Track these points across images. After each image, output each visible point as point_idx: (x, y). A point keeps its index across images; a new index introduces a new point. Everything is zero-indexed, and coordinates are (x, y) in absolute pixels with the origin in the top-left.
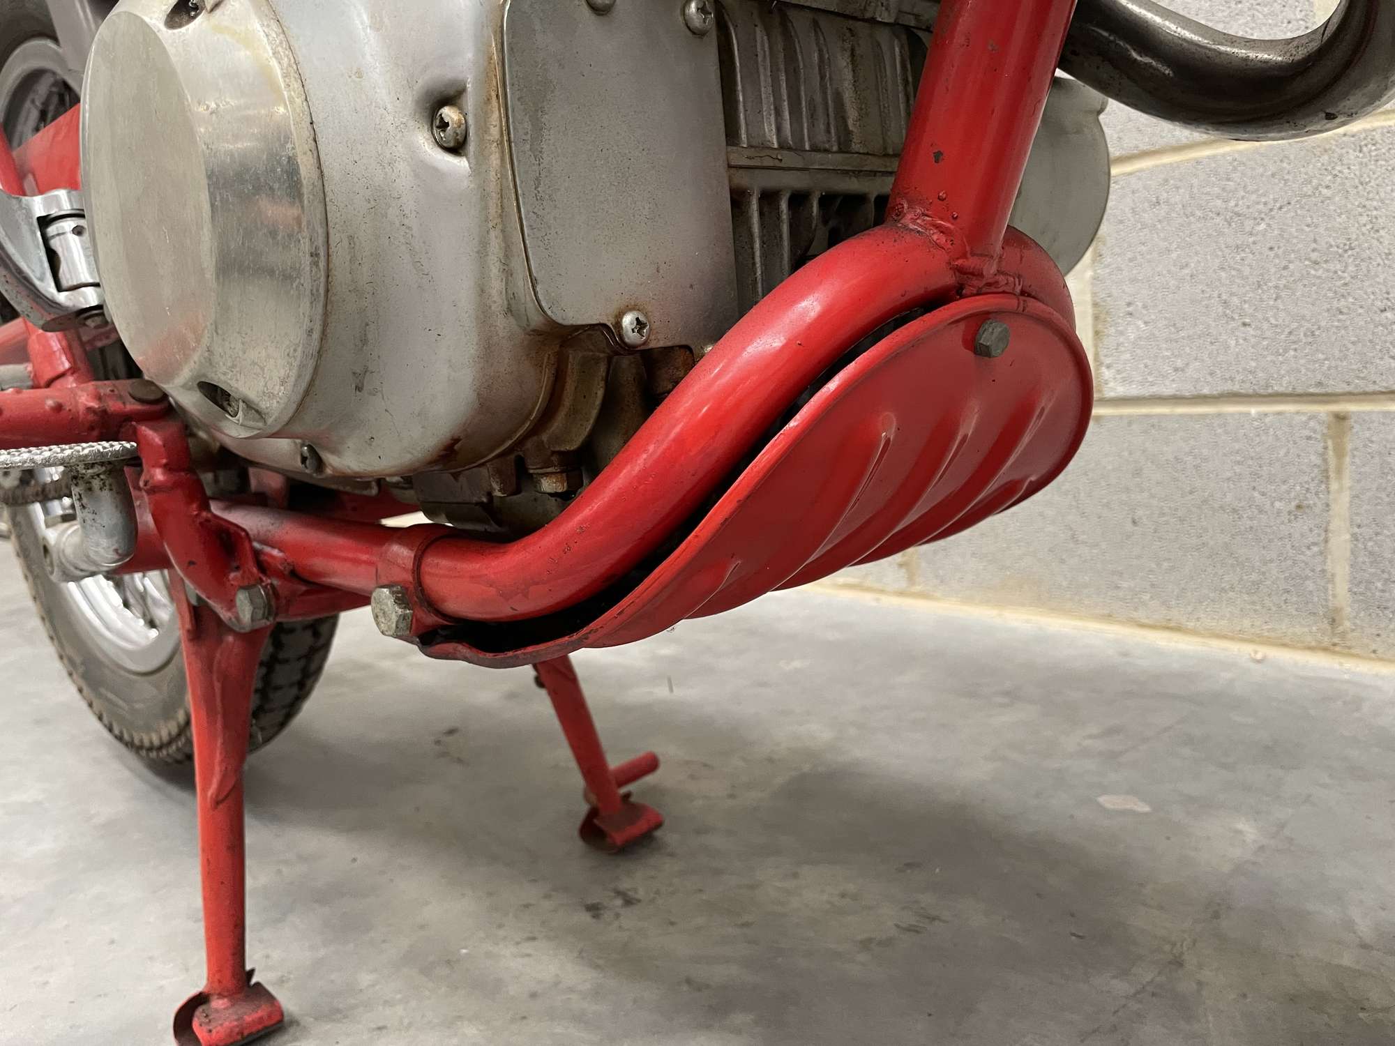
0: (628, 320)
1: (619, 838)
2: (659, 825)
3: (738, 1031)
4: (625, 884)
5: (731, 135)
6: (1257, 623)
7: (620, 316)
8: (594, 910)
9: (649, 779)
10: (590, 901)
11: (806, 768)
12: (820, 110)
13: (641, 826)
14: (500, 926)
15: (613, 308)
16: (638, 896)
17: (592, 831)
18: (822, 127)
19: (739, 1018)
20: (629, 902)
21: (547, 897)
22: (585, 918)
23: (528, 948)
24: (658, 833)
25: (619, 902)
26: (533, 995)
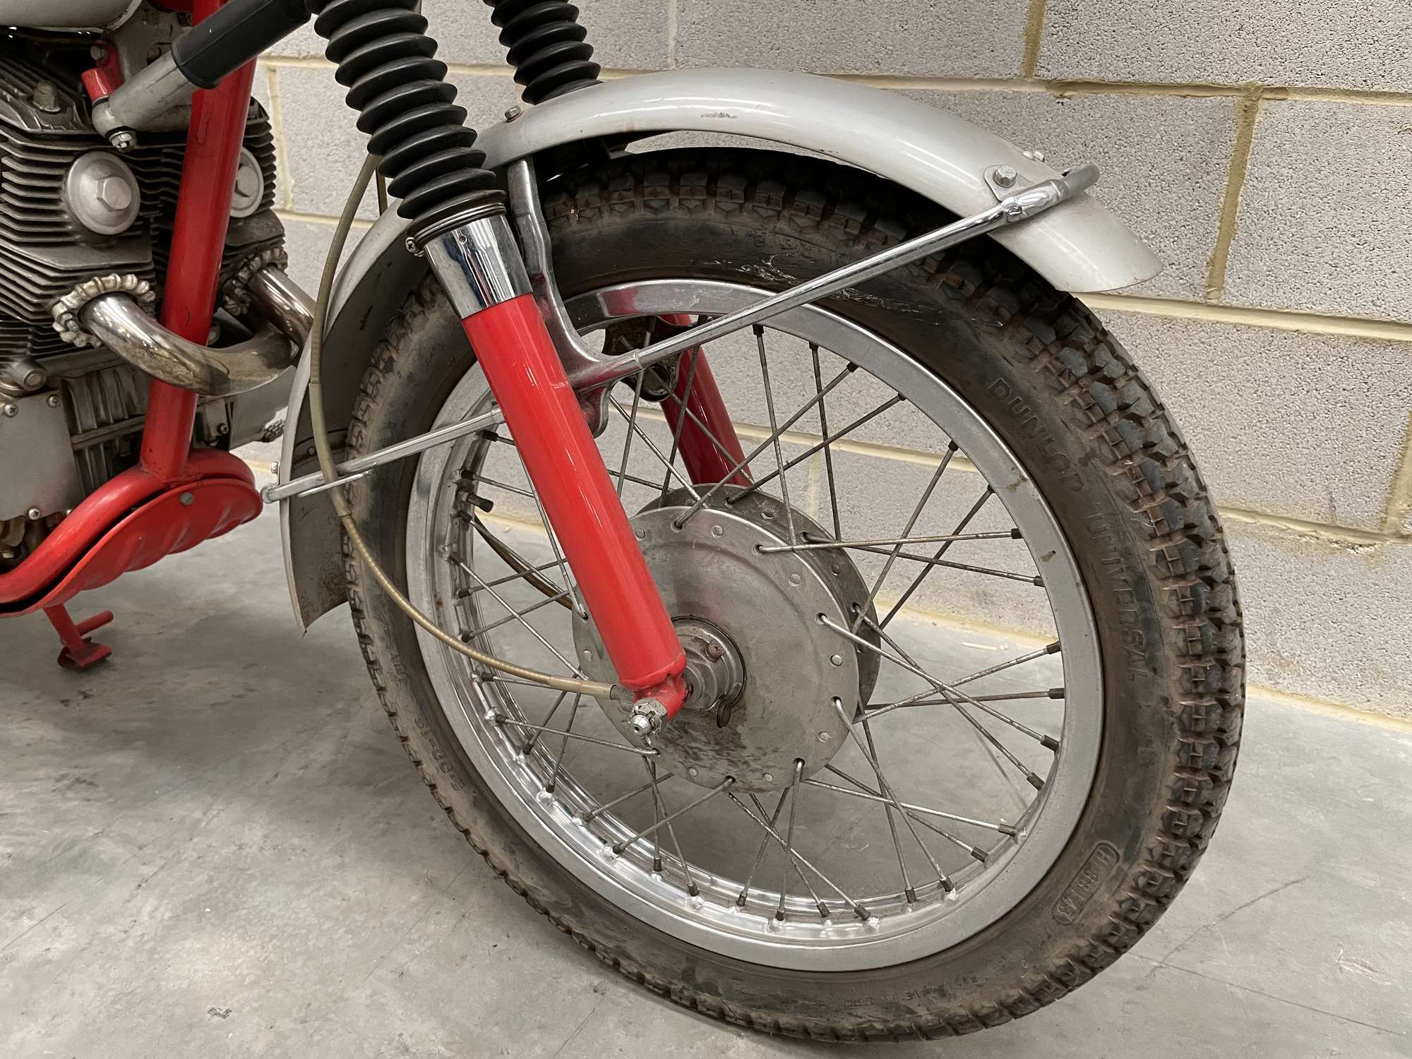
0: (31, 512)
1: (82, 664)
2: (109, 654)
3: (137, 749)
4: (85, 688)
5: (73, 431)
6: (511, 509)
7: (28, 511)
8: (66, 702)
9: (108, 625)
10: (62, 699)
11: (211, 613)
12: (119, 402)
13: (97, 656)
14: (9, 715)
15: (25, 510)
16: (92, 693)
17: (65, 660)
18: (120, 409)
19: (138, 743)
20: (86, 696)
21: (37, 697)
22: (62, 706)
23: (26, 724)
24: (108, 659)
25: (81, 697)
26: (29, 745)
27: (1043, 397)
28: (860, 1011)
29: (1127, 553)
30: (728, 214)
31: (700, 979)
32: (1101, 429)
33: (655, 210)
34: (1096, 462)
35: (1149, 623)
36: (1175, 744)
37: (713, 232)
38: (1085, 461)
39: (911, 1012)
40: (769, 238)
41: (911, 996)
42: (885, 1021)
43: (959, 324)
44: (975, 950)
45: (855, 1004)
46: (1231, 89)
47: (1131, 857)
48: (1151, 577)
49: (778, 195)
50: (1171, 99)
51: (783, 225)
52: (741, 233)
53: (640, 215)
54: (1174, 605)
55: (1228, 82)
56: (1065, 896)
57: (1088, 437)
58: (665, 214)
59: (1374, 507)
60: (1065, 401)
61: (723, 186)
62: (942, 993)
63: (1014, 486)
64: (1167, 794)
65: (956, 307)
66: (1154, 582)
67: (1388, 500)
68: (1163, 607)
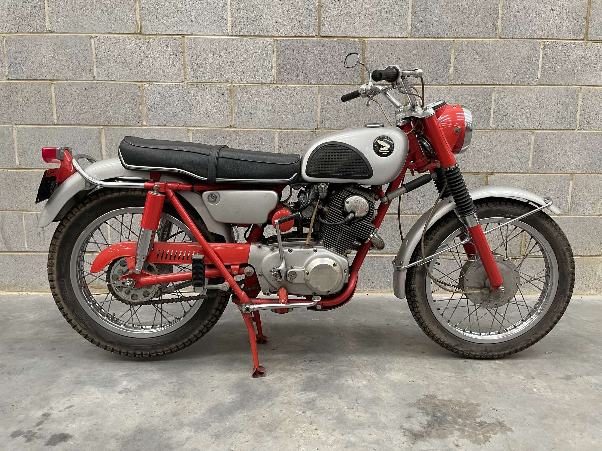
27: (550, 229)
28: (521, 344)
29: (562, 249)
30: (503, 207)
31: (488, 350)
32: (558, 232)
33: (490, 207)
34: (558, 237)
35: (566, 259)
36: (570, 277)
37: (501, 210)
38: (556, 237)
39: (531, 339)
40: (510, 210)
41: (530, 336)
42: (526, 344)
43: (538, 220)
44: (541, 323)
45: (520, 342)
46: (483, 173)
47: (565, 297)
48: (566, 252)
49: (511, 204)
50: (472, 175)
51: (512, 208)
52: (505, 210)
53: (487, 208)
54: (569, 255)
55: (483, 172)
56: (555, 307)
57: (556, 233)
58: (492, 208)
59: (518, 251)
60: (553, 229)
61: (502, 203)
62: (536, 333)
63: (545, 242)
64: (569, 285)
65: (538, 218)
66: (566, 253)
67: (521, 249)
68: (568, 256)
